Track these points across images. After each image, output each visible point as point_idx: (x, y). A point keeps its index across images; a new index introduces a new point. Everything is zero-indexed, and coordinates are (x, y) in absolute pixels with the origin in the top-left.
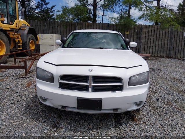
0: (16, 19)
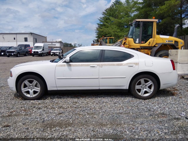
0: (152, 38)
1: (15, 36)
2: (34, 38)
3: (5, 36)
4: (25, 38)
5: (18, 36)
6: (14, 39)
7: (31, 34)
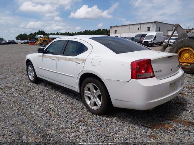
1: (138, 26)
2: (157, 27)
3: (131, 27)
4: (148, 28)
5: (142, 26)
6: (139, 29)
7: (155, 22)
